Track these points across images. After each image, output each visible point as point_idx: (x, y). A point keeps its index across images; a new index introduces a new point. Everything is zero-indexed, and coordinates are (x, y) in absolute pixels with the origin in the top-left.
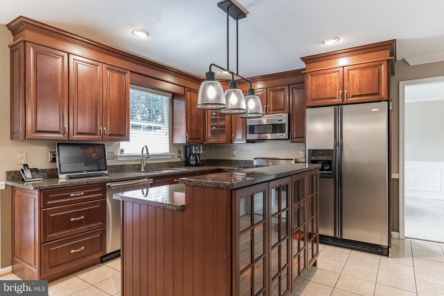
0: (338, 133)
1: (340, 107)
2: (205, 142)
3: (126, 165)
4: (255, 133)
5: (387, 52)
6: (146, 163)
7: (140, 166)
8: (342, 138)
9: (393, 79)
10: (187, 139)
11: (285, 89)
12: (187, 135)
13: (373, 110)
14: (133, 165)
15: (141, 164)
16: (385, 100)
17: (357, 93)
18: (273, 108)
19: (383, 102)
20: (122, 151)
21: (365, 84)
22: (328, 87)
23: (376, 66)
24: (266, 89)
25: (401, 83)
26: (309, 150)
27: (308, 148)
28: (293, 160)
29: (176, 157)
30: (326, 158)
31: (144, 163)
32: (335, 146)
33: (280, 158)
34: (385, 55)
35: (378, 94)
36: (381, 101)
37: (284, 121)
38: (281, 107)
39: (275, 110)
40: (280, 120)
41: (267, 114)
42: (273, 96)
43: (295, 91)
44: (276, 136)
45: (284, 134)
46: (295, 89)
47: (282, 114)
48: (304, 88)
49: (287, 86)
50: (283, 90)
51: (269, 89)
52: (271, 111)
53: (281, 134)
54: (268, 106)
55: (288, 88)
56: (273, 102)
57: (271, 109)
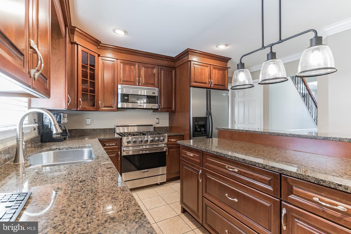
0: (209, 106)
1: (209, 90)
2: (74, 108)
4: (129, 102)
8: (210, 110)
10: (68, 102)
12: (68, 96)
16: (227, 90)
17: (217, 83)
18: (145, 81)
21: (220, 78)
22: (203, 75)
24: (138, 63)
26: (193, 118)
27: (192, 116)
28: (152, 126)
30: (204, 123)
32: (207, 115)
35: (224, 86)
36: (224, 90)
37: (156, 94)
38: (152, 83)
39: (147, 84)
40: (154, 93)
41: (139, 86)
42: (145, 71)
43: (162, 71)
44: (150, 106)
45: (157, 105)
46: (163, 70)
47: (155, 88)
48: (169, 71)
49: (157, 66)
50: (154, 68)
51: (141, 64)
52: (143, 83)
53: (154, 105)
54: (141, 79)
55: (157, 68)
56: (145, 76)
57: (143, 82)
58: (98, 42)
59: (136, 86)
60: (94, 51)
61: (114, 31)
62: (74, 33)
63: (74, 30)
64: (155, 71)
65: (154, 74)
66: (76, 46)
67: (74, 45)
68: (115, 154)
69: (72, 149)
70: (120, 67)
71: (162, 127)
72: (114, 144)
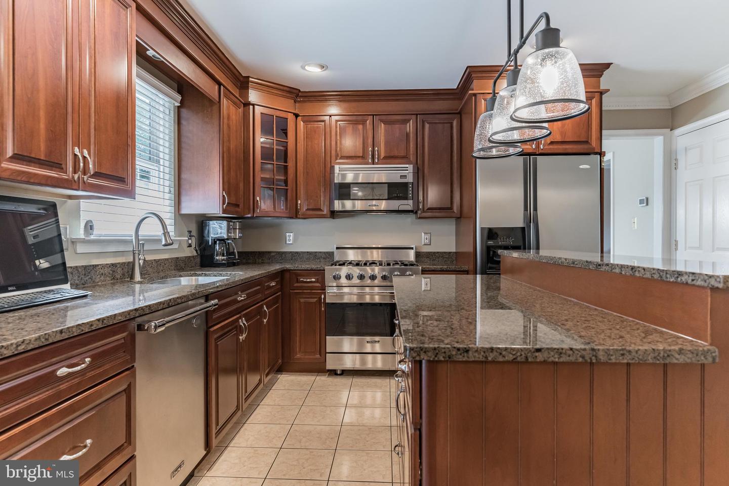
0: (530, 201)
1: (533, 158)
2: (249, 214)
3: (98, 265)
4: (351, 198)
5: (597, 81)
6: (145, 260)
7: (131, 266)
10: (224, 203)
11: (409, 121)
12: (224, 194)
13: (581, 167)
14: (113, 265)
15: (133, 263)
16: (596, 153)
18: (386, 151)
19: (592, 156)
20: (89, 227)
21: (570, 125)
24: (372, 116)
26: (482, 229)
27: (480, 225)
28: (412, 248)
29: (185, 245)
30: (513, 241)
31: (140, 259)
32: (526, 222)
33: (374, 246)
34: (595, 84)
35: (587, 142)
36: (590, 155)
37: (410, 179)
38: (402, 153)
39: (390, 158)
40: (405, 177)
41: (373, 164)
42: (386, 130)
43: (427, 126)
44: (396, 204)
45: (410, 202)
46: (428, 123)
47: (407, 166)
48: (444, 123)
49: (414, 117)
50: (406, 121)
51: (378, 117)
52: (382, 157)
53: (405, 202)
54: (376, 148)
55: (415, 120)
56: (387, 143)
57: (383, 155)
58: (295, 91)
59: (368, 164)
60: (286, 110)
61: (303, 68)
62: (248, 87)
63: (248, 82)
64: (410, 127)
65: (408, 135)
66: (251, 107)
67: (247, 107)
68: (316, 298)
69: (222, 276)
70: (335, 131)
71: (438, 252)
72: (313, 280)
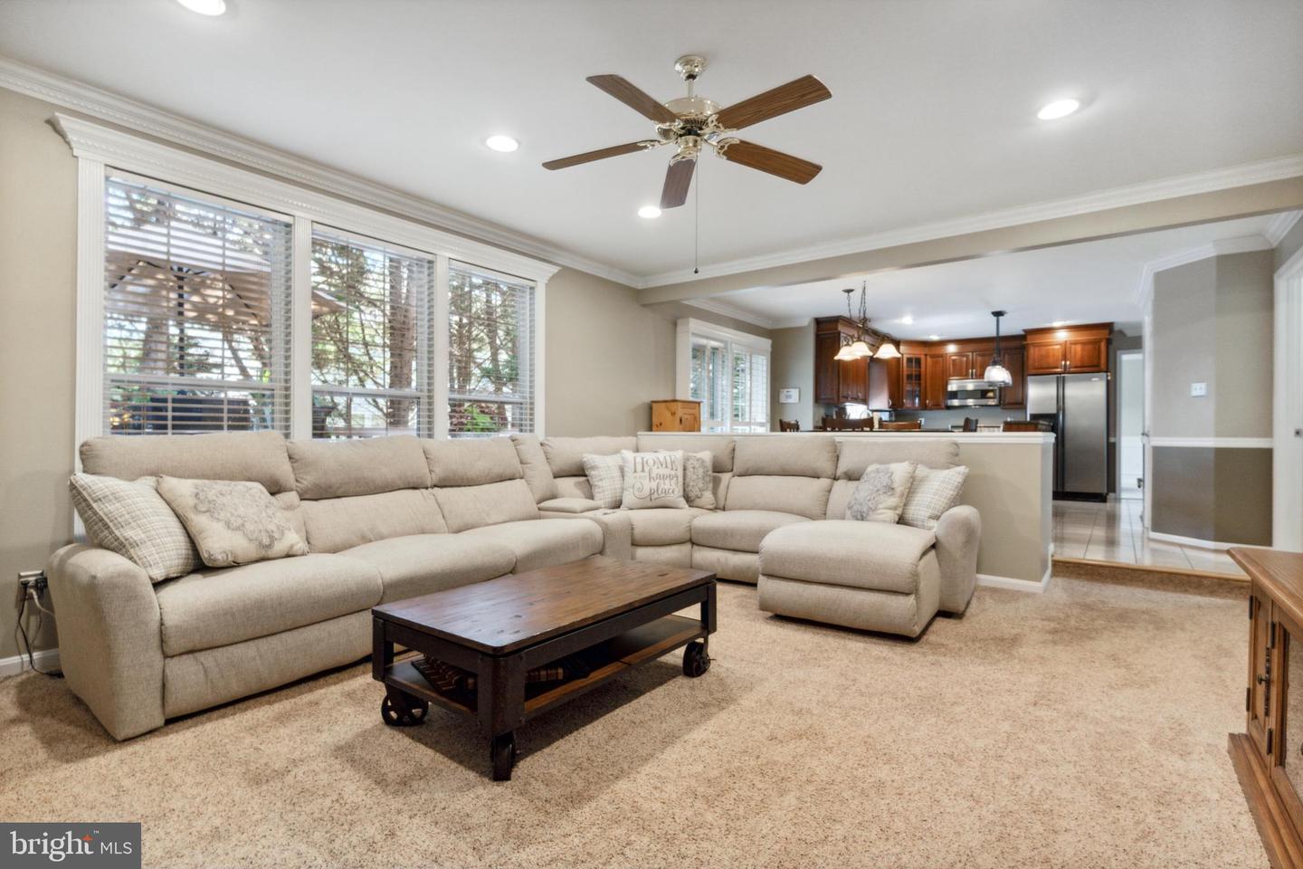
0: (1061, 399)
2: (899, 408)
4: (958, 398)
5: (1107, 332)
8: (1064, 403)
9: (1111, 347)
12: (889, 399)
13: (1093, 379)
17: (1079, 364)
21: (1086, 357)
22: (1050, 358)
23: (1096, 343)
24: (972, 353)
25: (1119, 352)
26: (1031, 414)
27: (1029, 412)
32: (1058, 410)
34: (1104, 333)
40: (990, 386)
41: (972, 379)
42: (980, 360)
44: (985, 402)
45: (995, 400)
51: (975, 353)
53: (991, 400)
54: (974, 370)
56: (981, 367)
57: (979, 374)
59: (969, 379)
60: (920, 353)
